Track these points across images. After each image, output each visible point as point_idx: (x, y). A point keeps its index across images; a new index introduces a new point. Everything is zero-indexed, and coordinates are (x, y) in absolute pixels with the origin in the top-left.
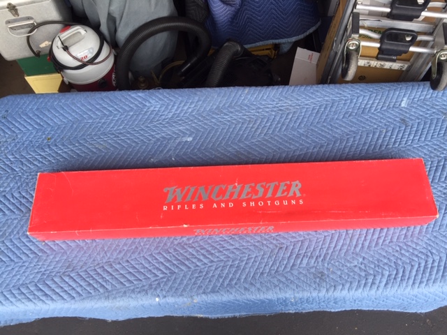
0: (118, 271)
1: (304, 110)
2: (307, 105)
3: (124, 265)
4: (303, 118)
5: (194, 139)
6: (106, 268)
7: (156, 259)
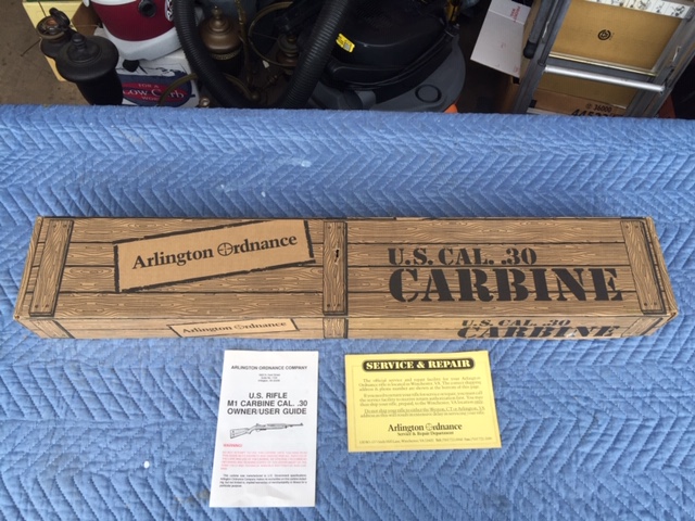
0: (88, 384)
1: (549, 158)
2: (556, 148)
3: (104, 376)
4: (543, 173)
5: (315, 165)
6: (67, 371)
7: (170, 381)
